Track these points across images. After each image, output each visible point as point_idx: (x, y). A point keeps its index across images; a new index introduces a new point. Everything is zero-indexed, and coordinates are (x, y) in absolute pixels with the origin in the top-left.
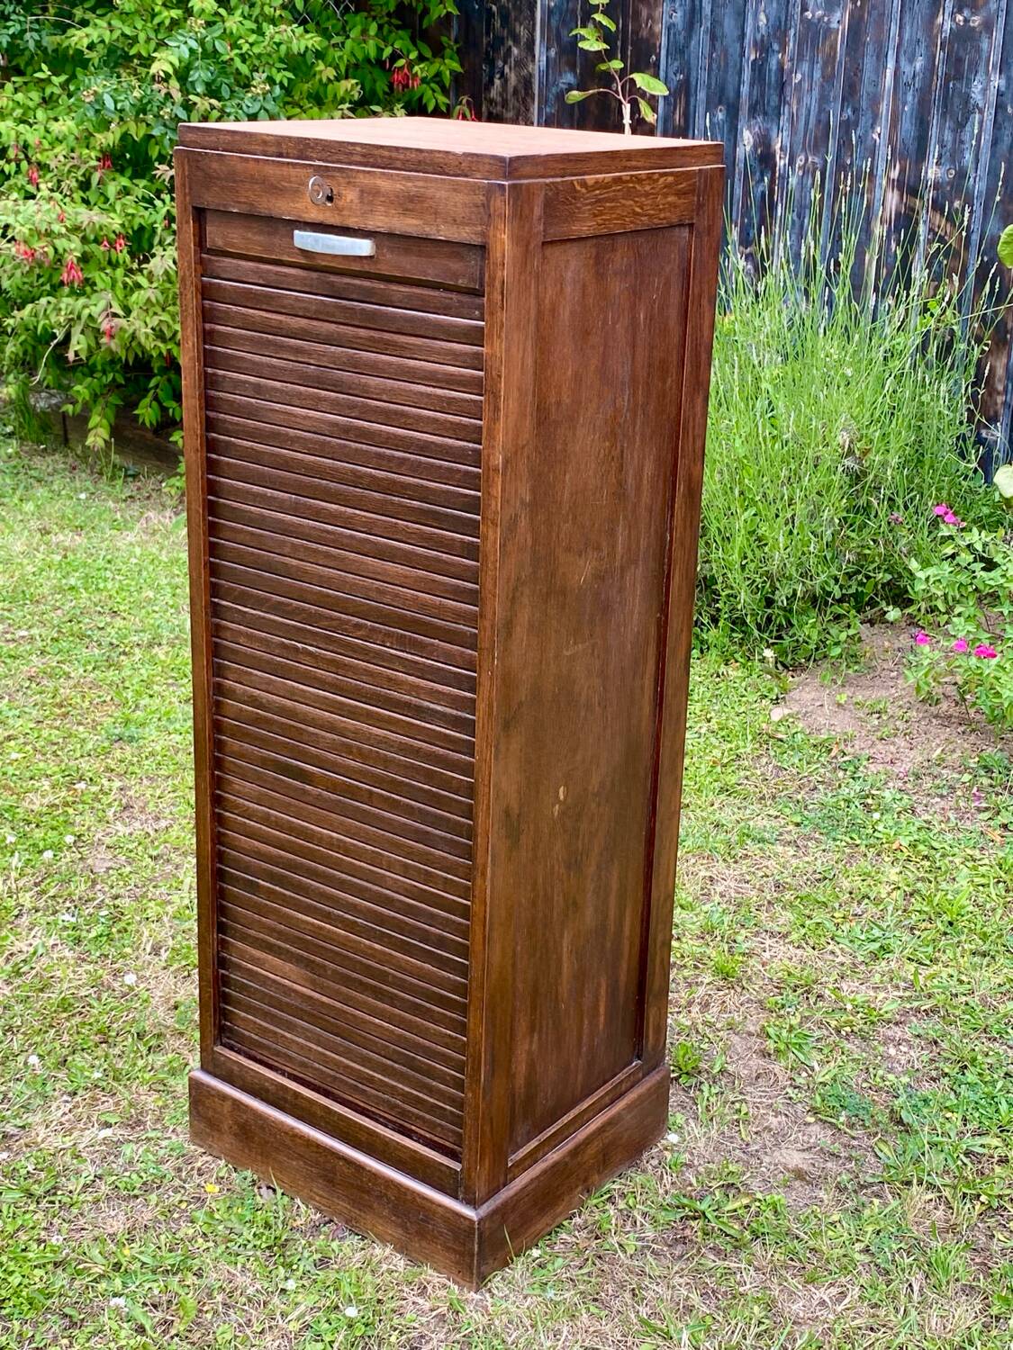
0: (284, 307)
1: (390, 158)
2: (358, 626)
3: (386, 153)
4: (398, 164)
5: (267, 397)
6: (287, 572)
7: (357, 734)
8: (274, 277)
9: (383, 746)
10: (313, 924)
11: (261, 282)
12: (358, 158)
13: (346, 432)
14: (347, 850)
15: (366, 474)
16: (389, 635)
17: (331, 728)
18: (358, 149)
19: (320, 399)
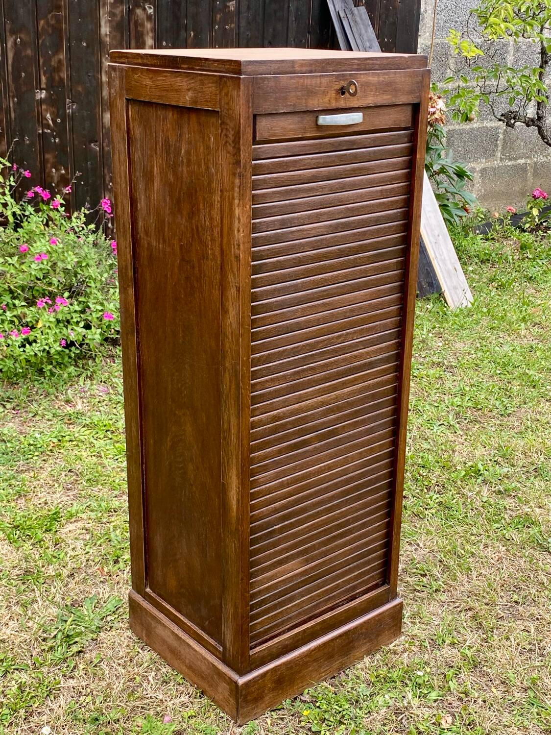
0: (305, 165)
1: (373, 64)
2: (339, 337)
3: (371, 62)
4: (377, 67)
5: (289, 225)
6: (299, 327)
7: (337, 399)
8: (298, 149)
9: (351, 396)
10: (308, 527)
11: (289, 154)
12: (355, 67)
13: (336, 229)
14: (329, 468)
15: (346, 248)
16: (355, 332)
17: (323, 404)
18: (356, 61)
19: (321, 214)
